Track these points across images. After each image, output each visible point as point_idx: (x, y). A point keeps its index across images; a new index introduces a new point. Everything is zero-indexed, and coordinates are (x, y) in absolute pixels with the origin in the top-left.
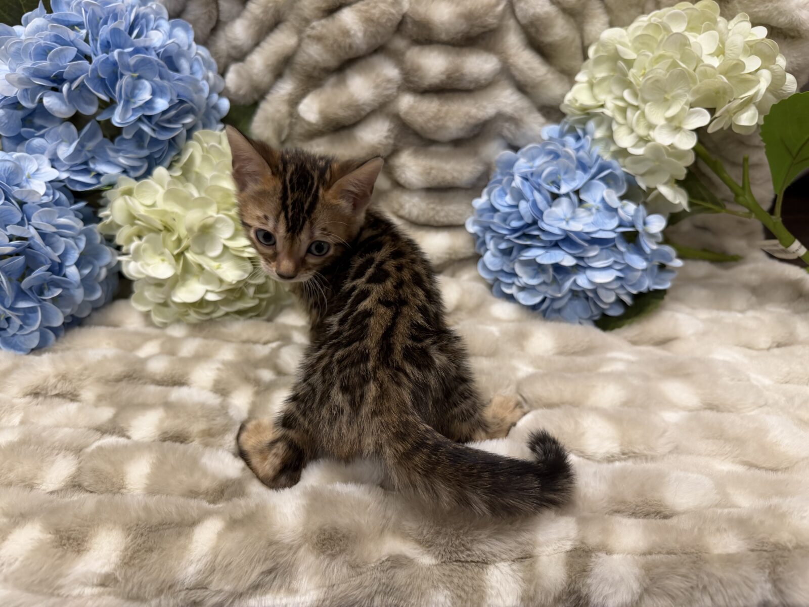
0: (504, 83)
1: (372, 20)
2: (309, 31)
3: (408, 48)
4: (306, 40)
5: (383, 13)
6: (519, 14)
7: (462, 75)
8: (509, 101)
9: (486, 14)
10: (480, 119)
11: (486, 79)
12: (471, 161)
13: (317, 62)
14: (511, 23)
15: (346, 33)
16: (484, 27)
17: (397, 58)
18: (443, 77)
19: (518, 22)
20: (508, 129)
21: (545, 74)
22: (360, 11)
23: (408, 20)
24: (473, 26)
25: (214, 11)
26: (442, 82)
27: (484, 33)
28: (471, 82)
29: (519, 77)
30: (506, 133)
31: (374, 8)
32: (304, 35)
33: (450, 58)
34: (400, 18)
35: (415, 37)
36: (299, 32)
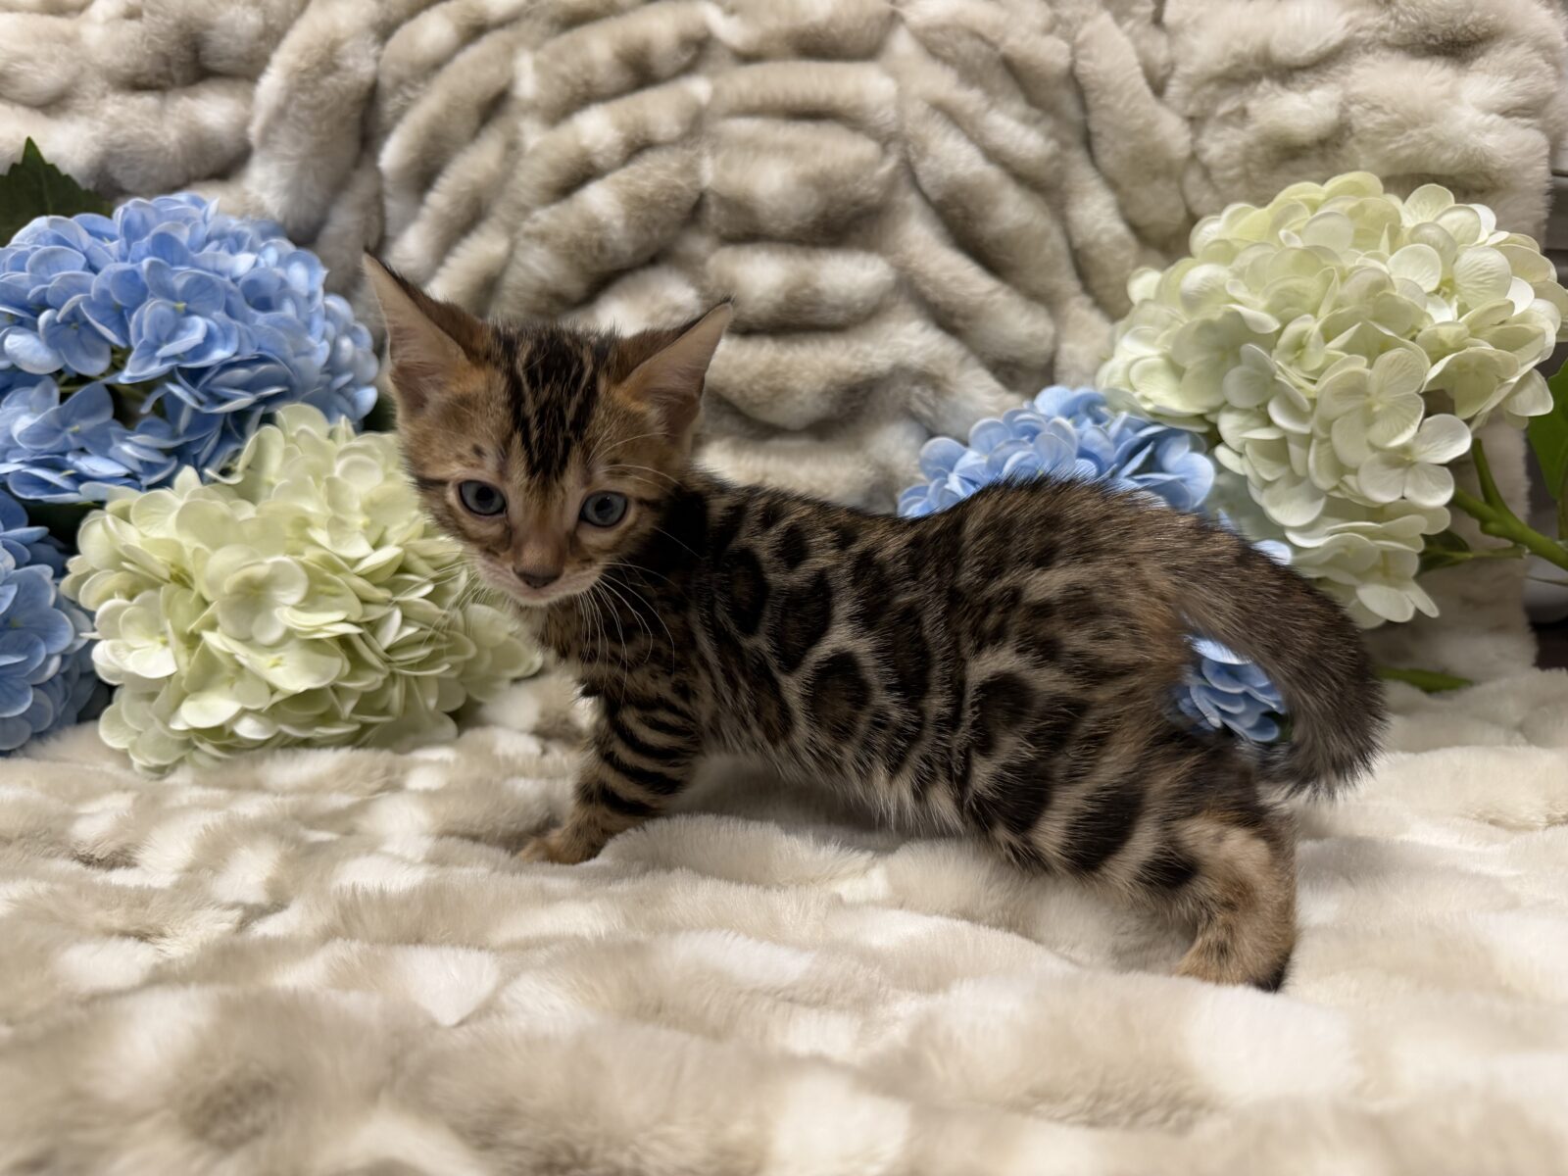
0: (905, 308)
1: (641, 199)
2: (527, 226)
3: (713, 250)
4: (523, 242)
5: (662, 185)
6: (926, 182)
7: (817, 292)
8: (916, 343)
9: (857, 178)
10: (856, 375)
11: (865, 301)
12: (848, 458)
13: (542, 280)
14: (912, 200)
15: (593, 224)
16: (856, 203)
17: (690, 268)
18: (780, 298)
19: (925, 197)
20: (920, 398)
21: (990, 293)
22: (618, 183)
23: (711, 199)
24: (831, 200)
25: (375, 219)
26: (779, 308)
27: (859, 216)
28: (836, 308)
29: (936, 297)
30: (917, 406)
31: (645, 177)
32: (519, 235)
33: (791, 262)
34: (696, 197)
35: (724, 230)
36: (511, 230)
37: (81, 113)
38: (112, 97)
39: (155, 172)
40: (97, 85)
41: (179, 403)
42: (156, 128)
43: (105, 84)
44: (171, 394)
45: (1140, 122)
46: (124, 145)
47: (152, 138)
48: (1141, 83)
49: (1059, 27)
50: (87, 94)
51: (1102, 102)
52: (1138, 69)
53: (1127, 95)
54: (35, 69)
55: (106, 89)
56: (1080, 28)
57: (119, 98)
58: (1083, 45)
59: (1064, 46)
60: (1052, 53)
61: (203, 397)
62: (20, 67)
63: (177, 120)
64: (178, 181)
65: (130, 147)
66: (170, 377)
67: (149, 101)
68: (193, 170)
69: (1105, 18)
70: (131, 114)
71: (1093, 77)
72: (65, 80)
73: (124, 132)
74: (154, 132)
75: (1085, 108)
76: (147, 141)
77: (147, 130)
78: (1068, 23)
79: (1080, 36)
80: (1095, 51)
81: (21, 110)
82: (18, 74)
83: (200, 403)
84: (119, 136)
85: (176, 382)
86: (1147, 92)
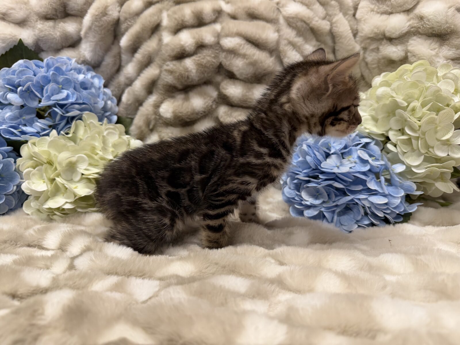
2: (165, 67)
3: (223, 80)
4: (164, 72)
15: (186, 69)
17: (217, 86)
22: (194, 60)
32: (163, 69)
36: (160, 67)
37: (30, 27)
38: (39, 22)
39: (52, 45)
40: (35, 18)
41: (56, 113)
42: (53, 32)
43: (37, 17)
44: (54, 110)
45: (351, 47)
46: (43, 37)
47: (52, 35)
48: (351, 35)
49: (327, 17)
50: (32, 21)
51: (340, 41)
52: (350, 31)
53: (348, 39)
54: (16, 12)
55: (38, 19)
56: (334, 18)
57: (41, 22)
58: (335, 23)
59: (328, 23)
60: (324, 25)
61: (64, 112)
62: (11, 11)
63: (59, 30)
64: (60, 48)
65: (45, 38)
66: (54, 105)
67: (50, 23)
68: (64, 45)
69: (341, 15)
70: (46, 28)
71: (338, 33)
72: (25, 16)
73: (44, 33)
74: (52, 33)
75: (334, 42)
76: (50, 36)
77: (50, 32)
78: (330, 16)
79: (334, 20)
80: (338, 25)
81: (12, 25)
82: (10, 14)
83: (63, 114)
84: (42, 35)
85: (56, 107)
86: (353, 38)
